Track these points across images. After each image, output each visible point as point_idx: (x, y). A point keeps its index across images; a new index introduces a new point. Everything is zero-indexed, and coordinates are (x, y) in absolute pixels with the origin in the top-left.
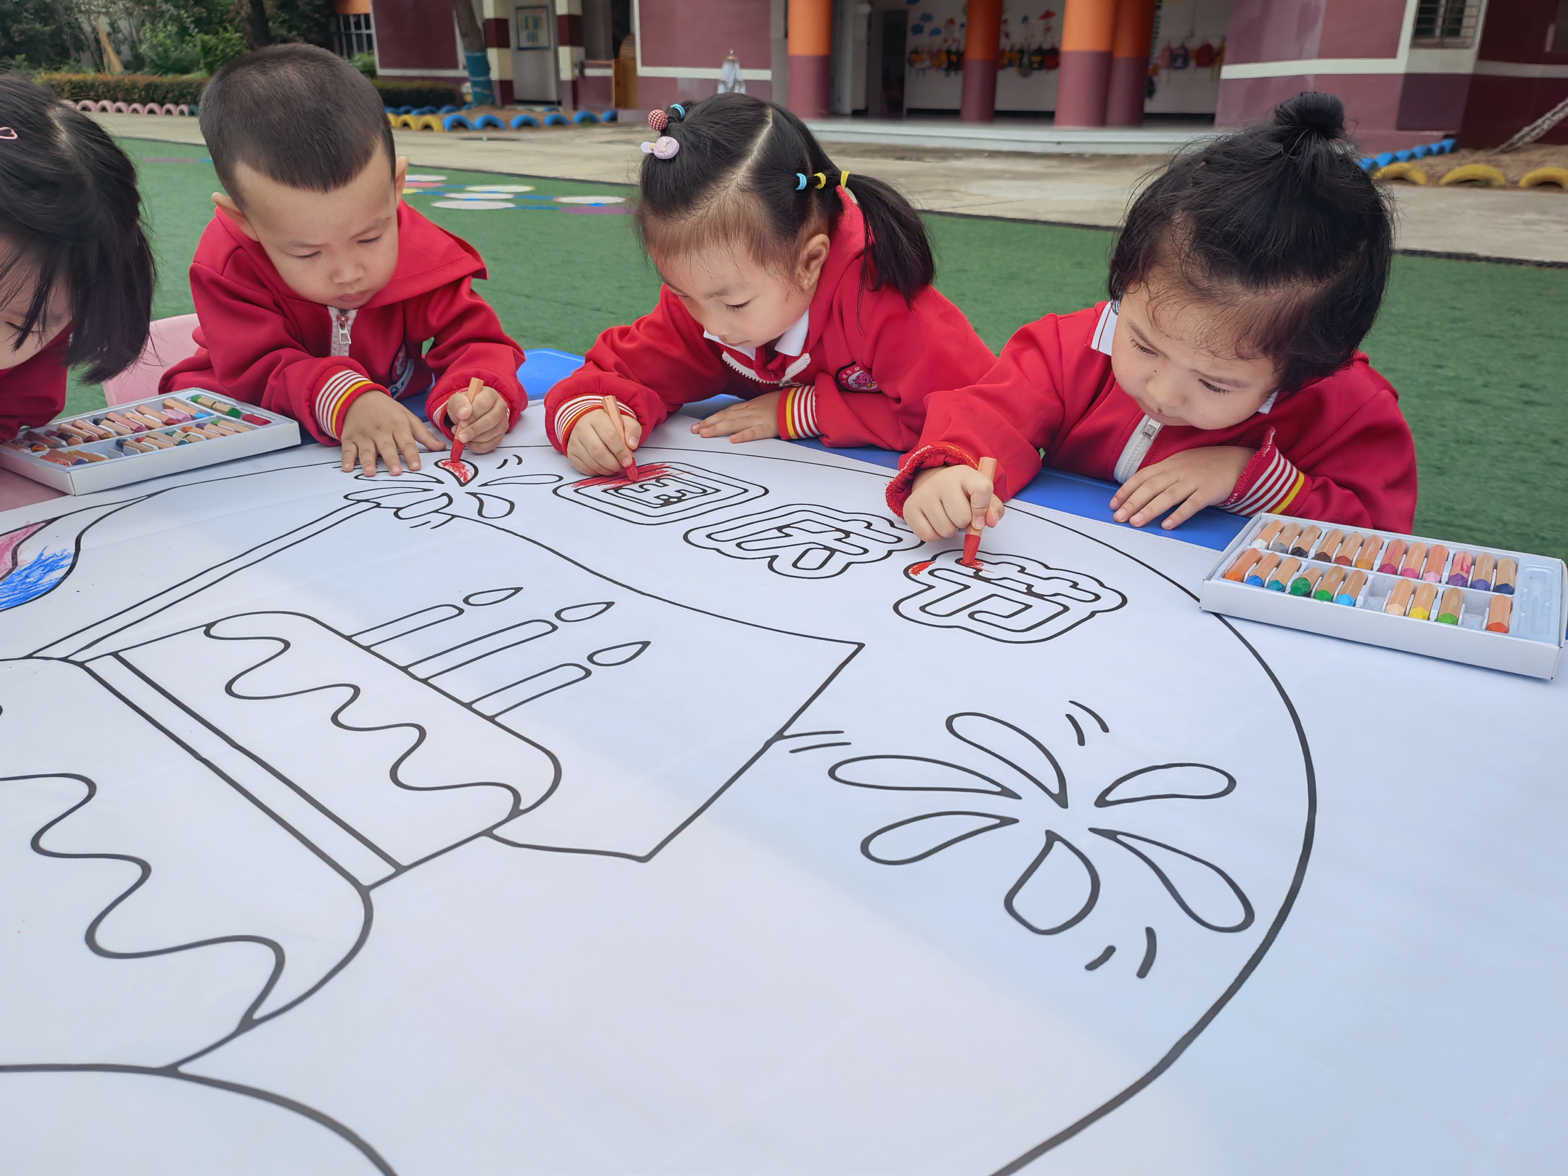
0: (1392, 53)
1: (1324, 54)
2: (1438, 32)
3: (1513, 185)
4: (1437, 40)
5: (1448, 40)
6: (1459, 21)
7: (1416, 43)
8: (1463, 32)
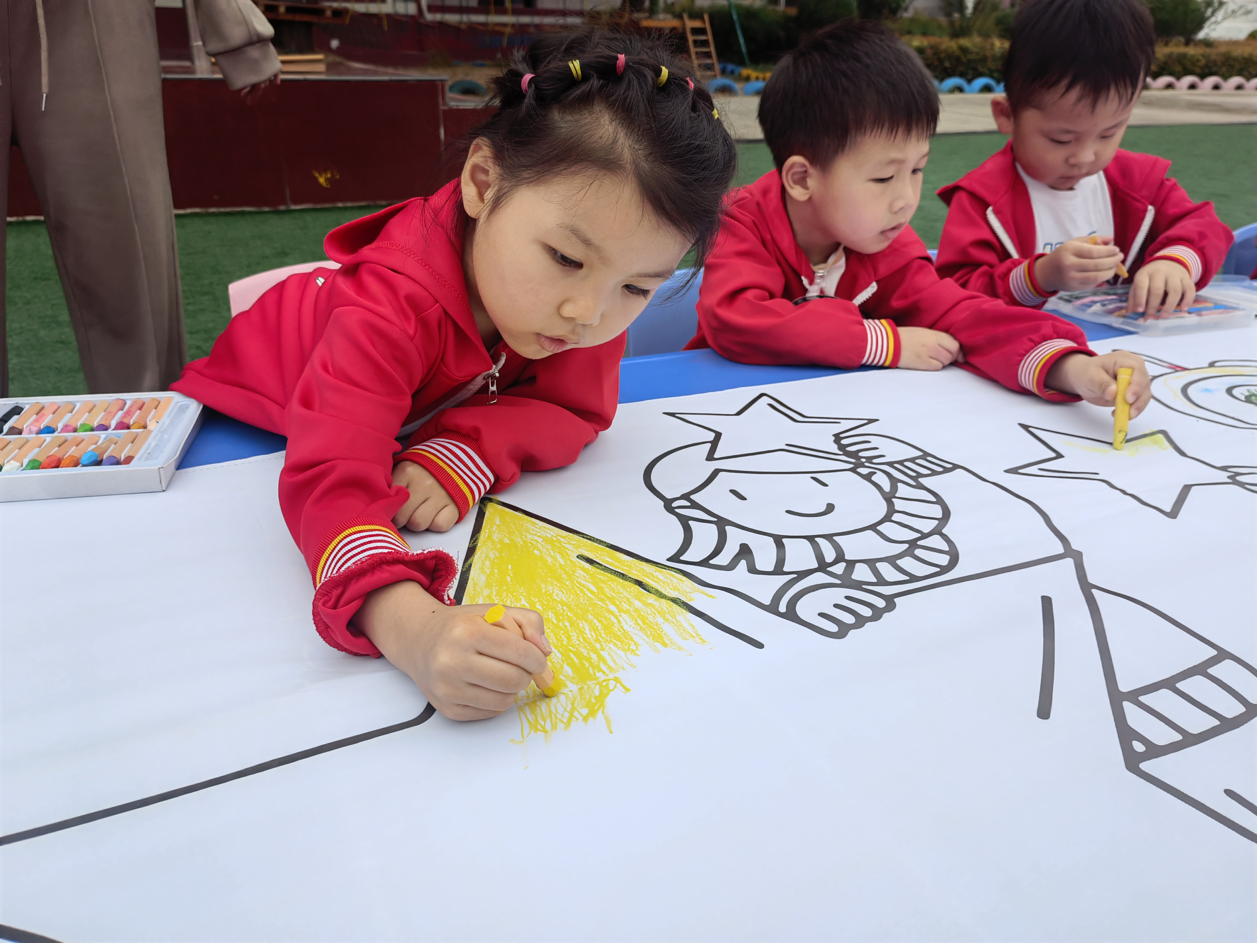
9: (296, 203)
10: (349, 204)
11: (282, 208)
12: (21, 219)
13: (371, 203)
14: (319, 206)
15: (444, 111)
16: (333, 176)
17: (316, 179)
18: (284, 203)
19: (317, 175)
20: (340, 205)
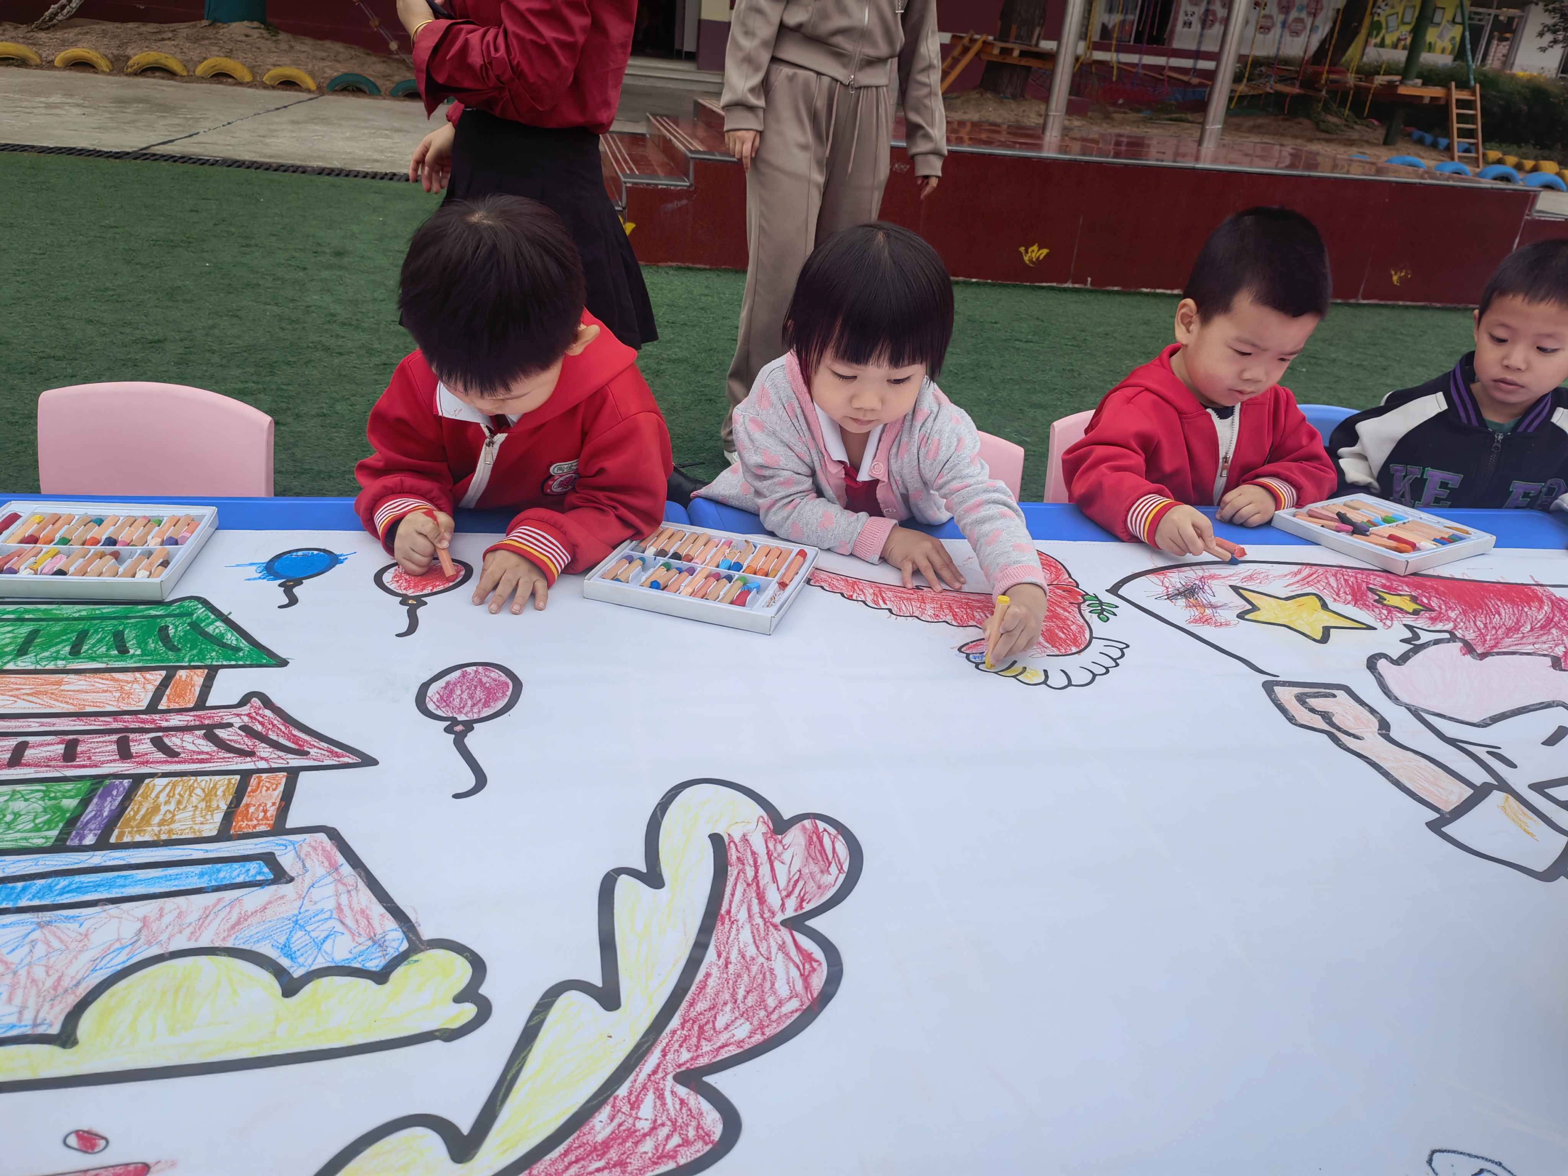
9: (1364, 299)
10: (1408, 303)
11: (1352, 301)
12: (1153, 291)
13: (1428, 304)
14: (1382, 302)
15: (1527, 221)
16: (1406, 275)
17: (1391, 276)
18: (1355, 296)
19: (1393, 272)
20: (1401, 303)
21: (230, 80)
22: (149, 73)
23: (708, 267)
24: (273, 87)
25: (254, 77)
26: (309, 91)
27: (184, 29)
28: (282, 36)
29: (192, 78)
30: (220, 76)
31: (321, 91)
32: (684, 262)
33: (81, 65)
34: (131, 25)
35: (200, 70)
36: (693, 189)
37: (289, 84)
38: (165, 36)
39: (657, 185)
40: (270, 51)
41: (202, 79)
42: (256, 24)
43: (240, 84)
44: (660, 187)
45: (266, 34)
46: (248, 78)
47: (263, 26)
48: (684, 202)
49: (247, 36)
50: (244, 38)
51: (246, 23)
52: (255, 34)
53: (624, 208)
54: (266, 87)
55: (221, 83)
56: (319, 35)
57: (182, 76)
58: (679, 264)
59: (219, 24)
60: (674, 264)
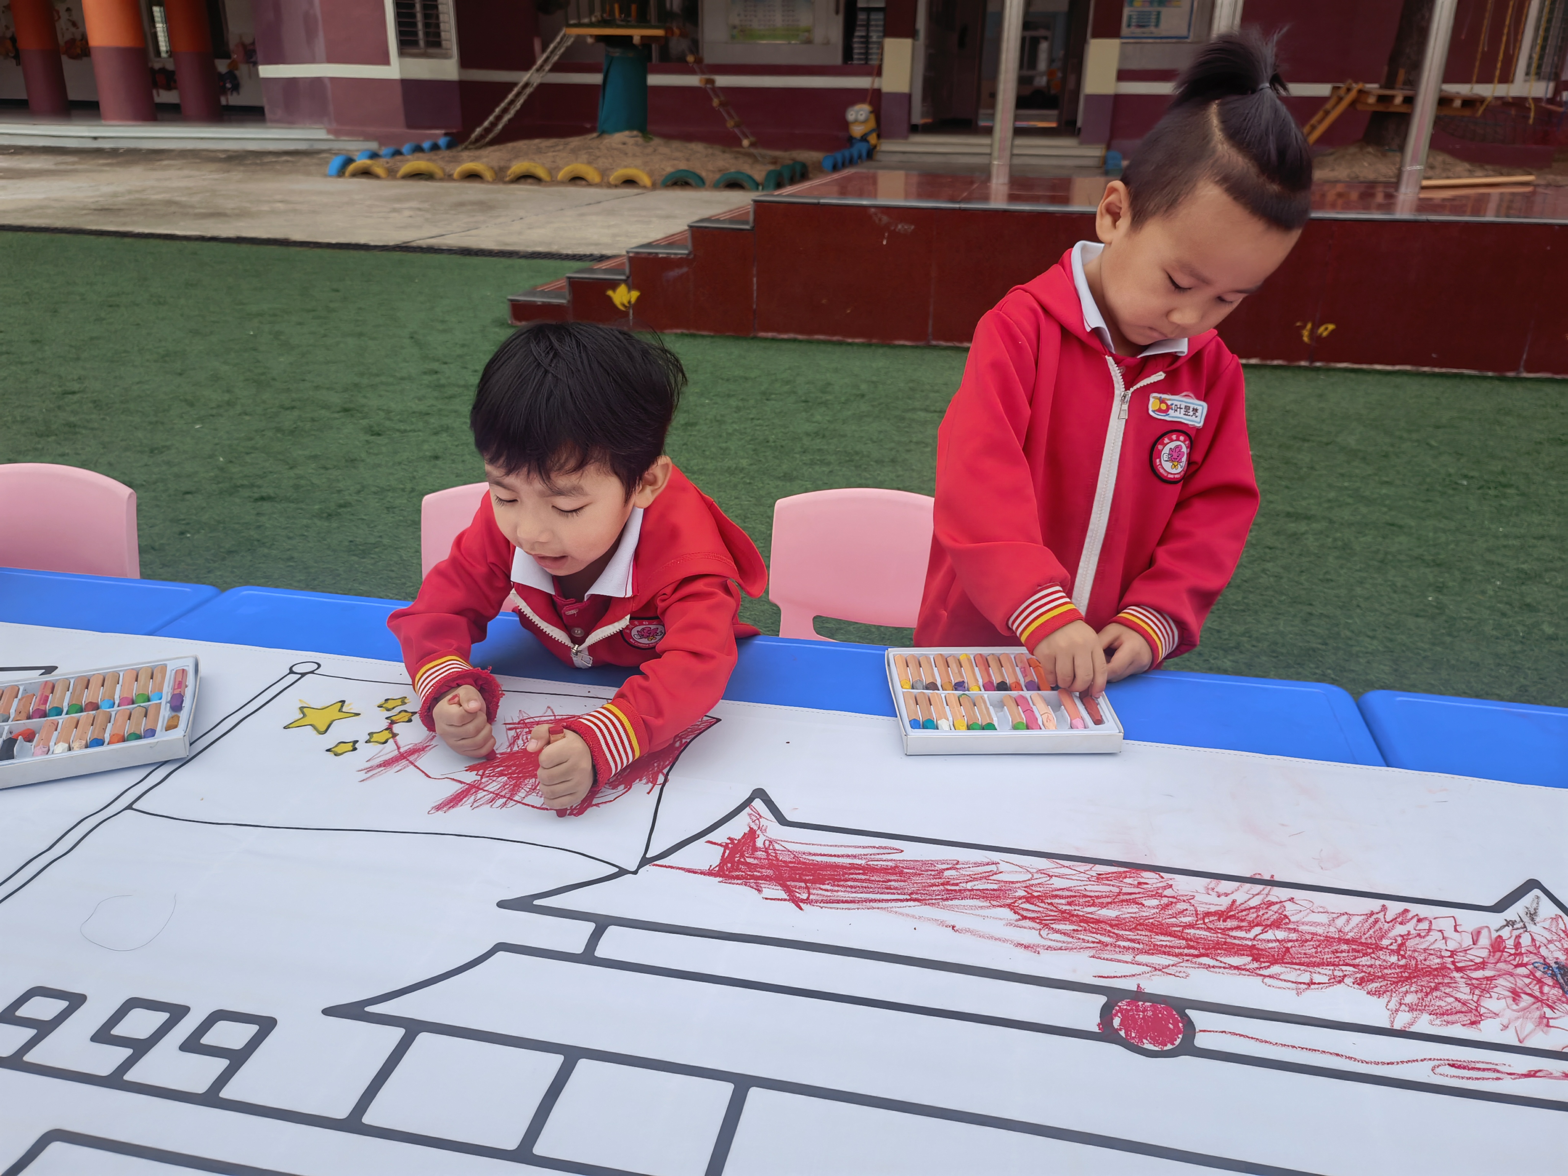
0: (386, 61)
1: (332, 59)
2: (422, 43)
3: (449, 177)
4: (422, 51)
5: (431, 51)
6: (438, 35)
7: (402, 53)
8: (444, 43)
9: (1529, 371)
11: (1511, 374)
14: (1558, 376)
18: (1515, 369)
21: (584, 183)
22: (523, 180)
23: (712, 334)
24: (616, 186)
25: (602, 179)
26: (645, 187)
27: (575, 142)
28: (657, 141)
29: (554, 182)
30: (576, 179)
31: (654, 186)
32: (688, 328)
33: (473, 176)
34: (537, 141)
35: (561, 175)
36: (692, 256)
37: (630, 182)
38: (557, 148)
39: (657, 254)
40: (634, 155)
41: (562, 183)
42: (635, 133)
43: (590, 184)
44: (660, 256)
45: (640, 140)
46: (597, 179)
47: (640, 134)
48: (685, 270)
49: (624, 144)
50: (621, 146)
51: (627, 133)
52: (631, 141)
53: (628, 277)
54: (609, 186)
55: (576, 185)
56: (688, 138)
57: (546, 182)
58: (685, 331)
59: (606, 136)
60: (679, 331)
